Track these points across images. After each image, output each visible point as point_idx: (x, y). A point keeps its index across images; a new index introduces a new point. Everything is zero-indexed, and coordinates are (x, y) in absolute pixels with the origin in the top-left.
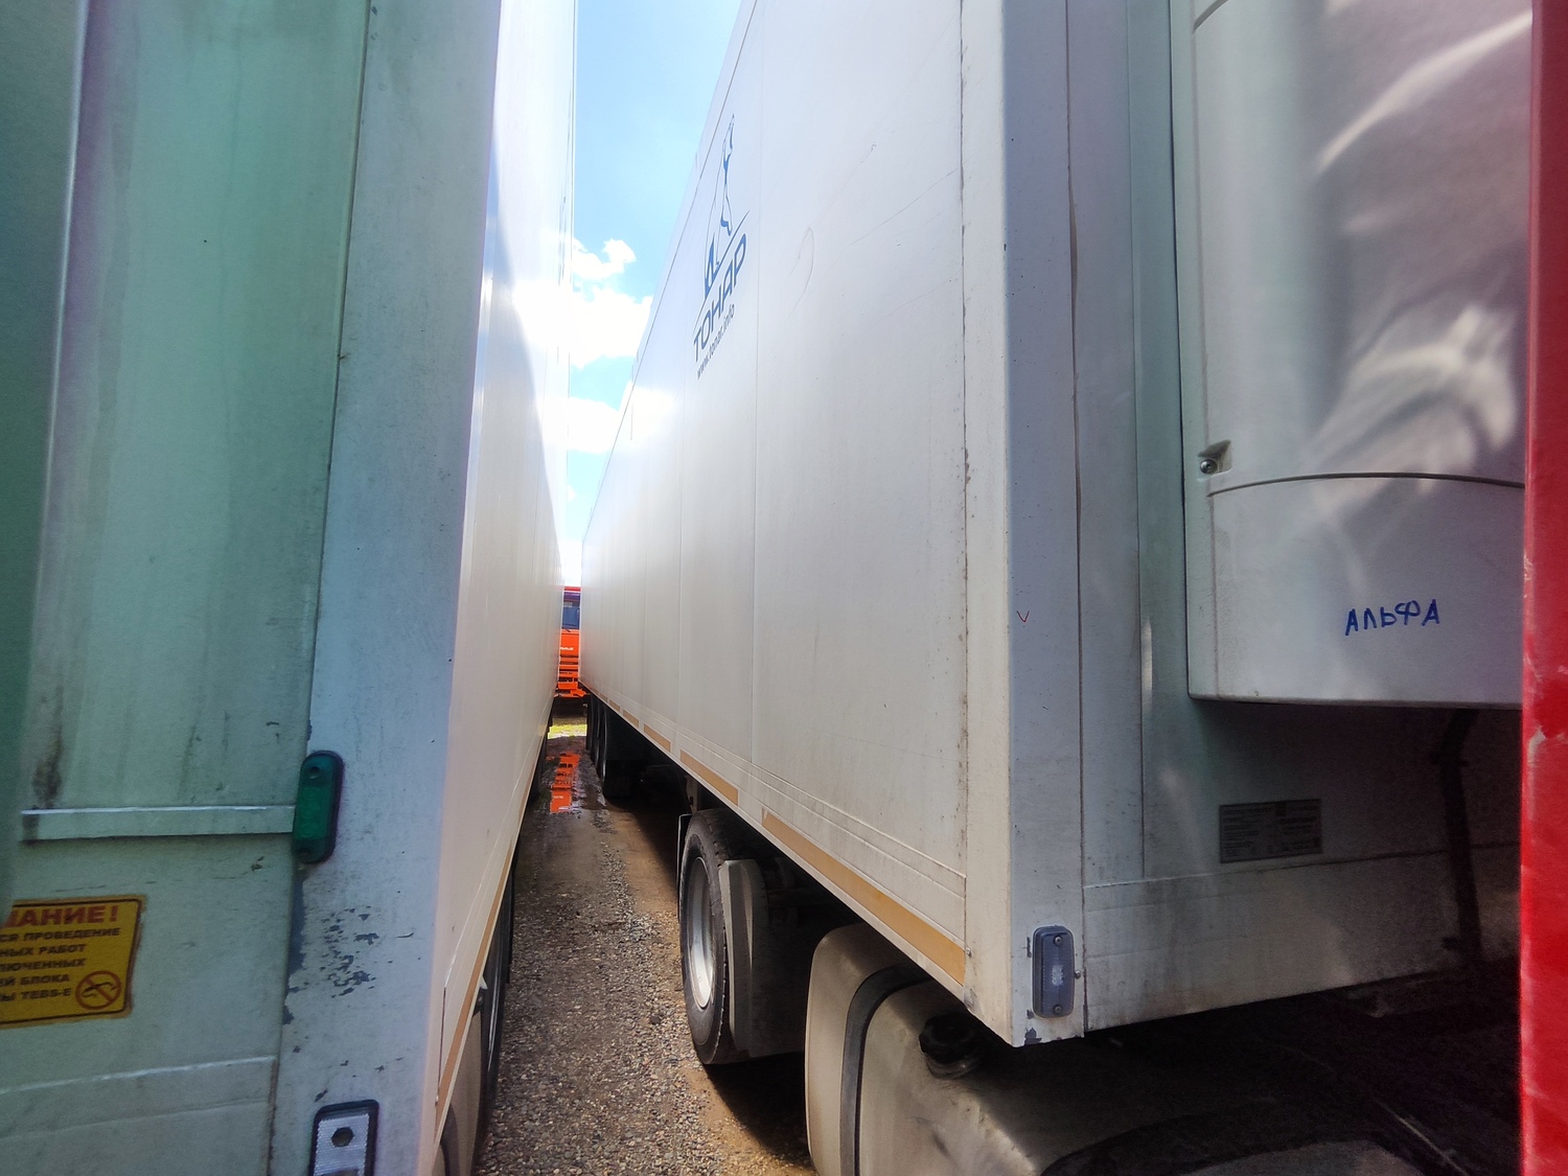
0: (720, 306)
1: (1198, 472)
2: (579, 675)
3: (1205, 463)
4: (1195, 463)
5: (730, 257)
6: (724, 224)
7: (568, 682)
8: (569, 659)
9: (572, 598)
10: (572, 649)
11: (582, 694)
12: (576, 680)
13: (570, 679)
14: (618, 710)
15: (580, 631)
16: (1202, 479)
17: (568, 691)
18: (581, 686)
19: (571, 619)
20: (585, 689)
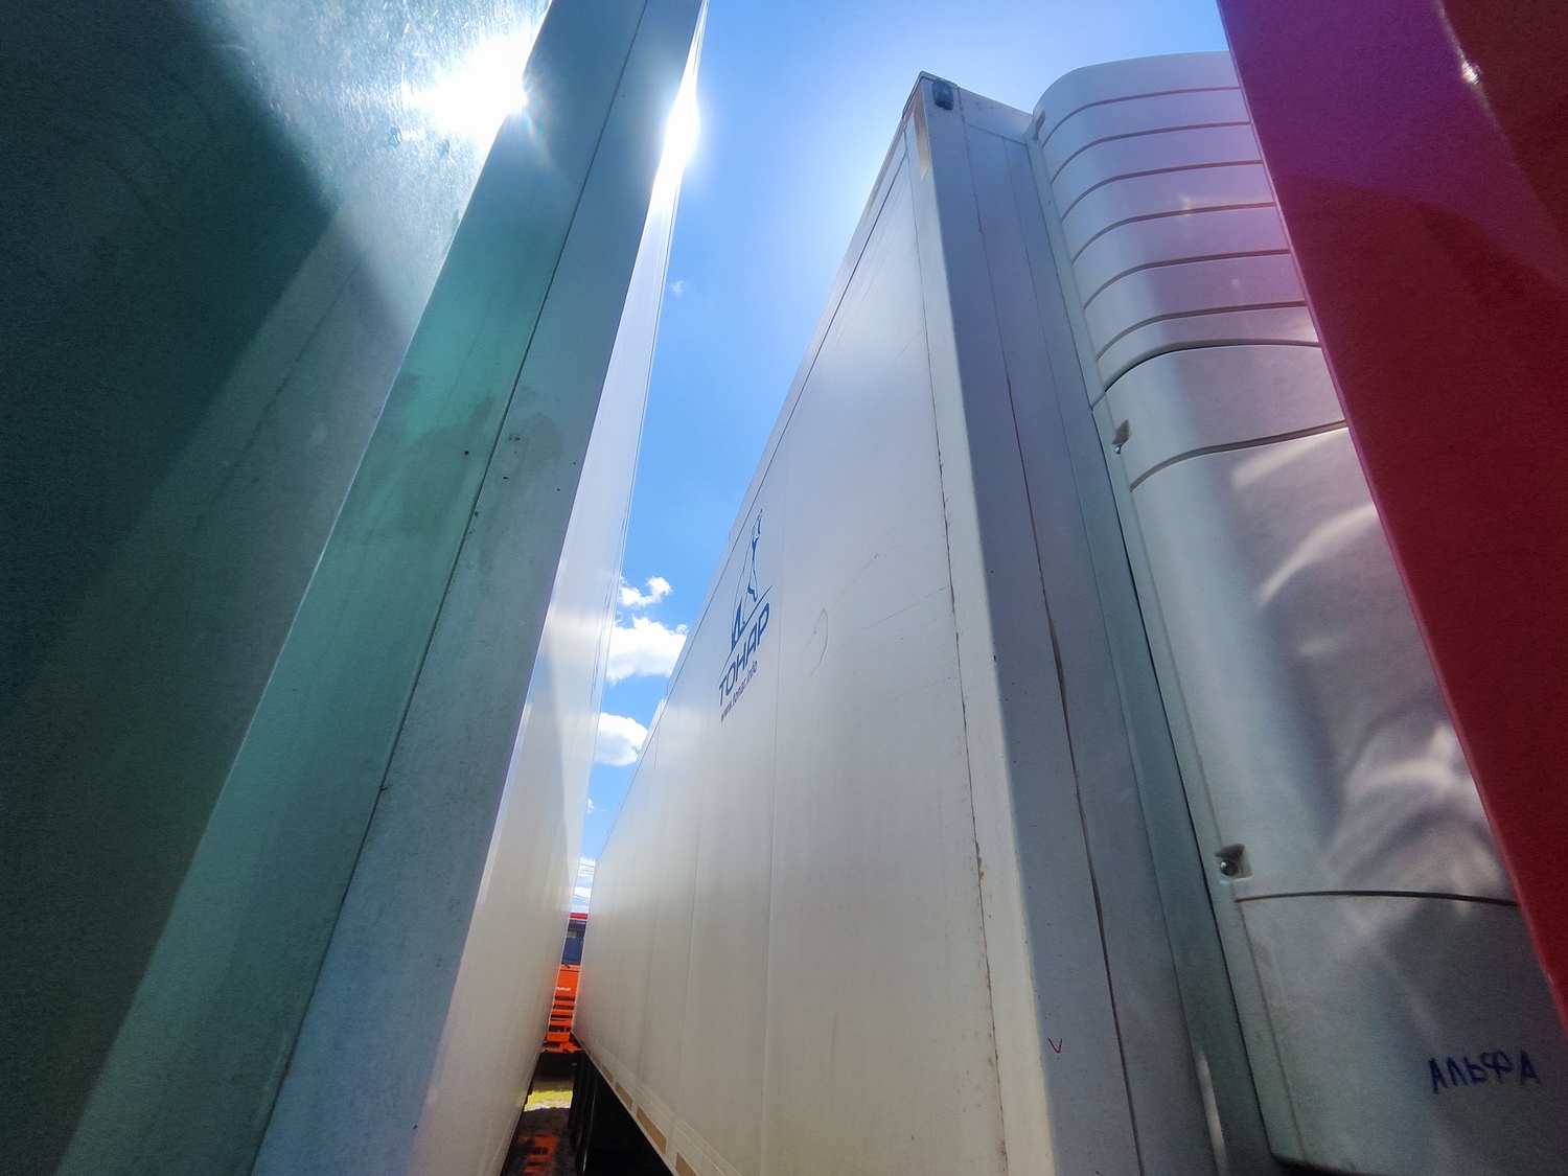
0: (744, 660)
1: (1220, 874)
2: (573, 1024)
3: (1224, 864)
4: (1215, 865)
5: (755, 619)
6: (751, 591)
7: (558, 1033)
8: (565, 1001)
9: (577, 926)
10: (568, 989)
11: (572, 1049)
12: (569, 1029)
13: (561, 1028)
14: (611, 1081)
15: (580, 968)
16: (1225, 881)
17: (557, 1044)
18: (573, 1039)
19: (572, 953)
20: (576, 1044)
